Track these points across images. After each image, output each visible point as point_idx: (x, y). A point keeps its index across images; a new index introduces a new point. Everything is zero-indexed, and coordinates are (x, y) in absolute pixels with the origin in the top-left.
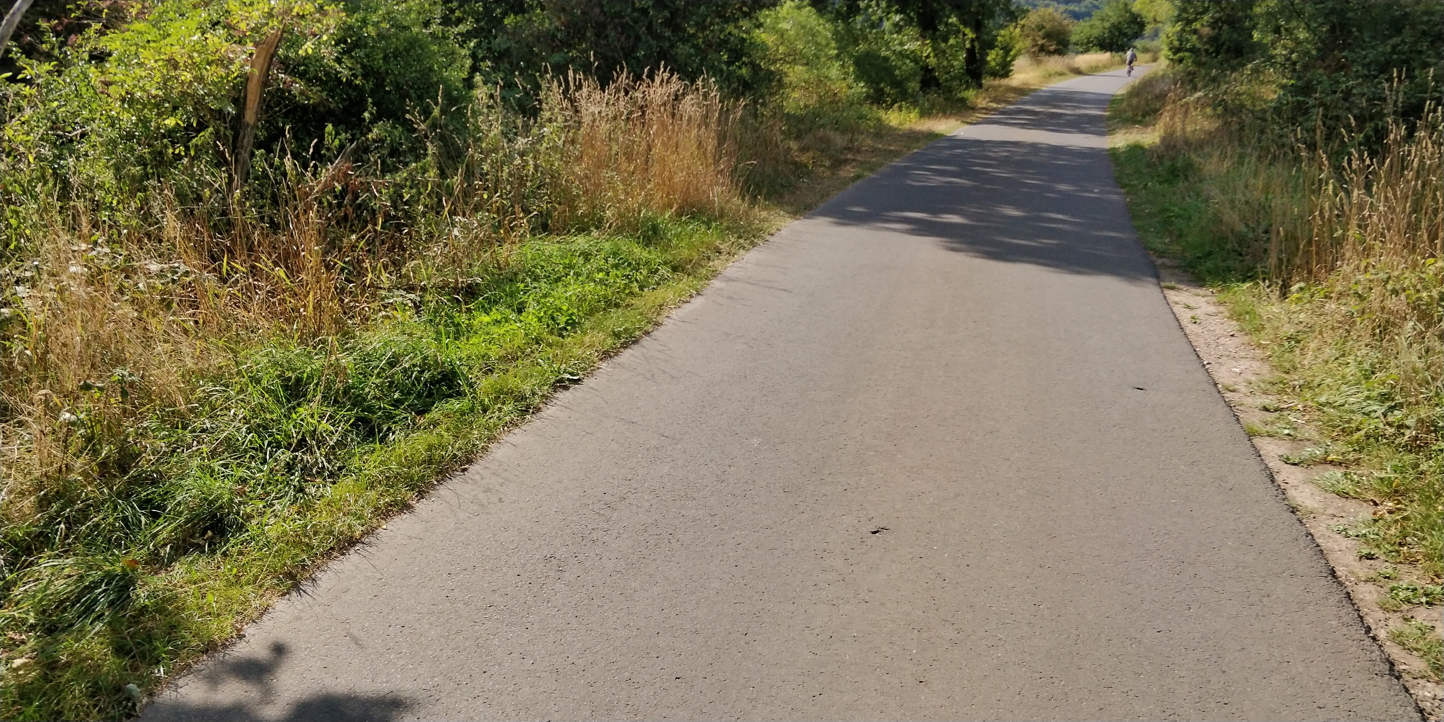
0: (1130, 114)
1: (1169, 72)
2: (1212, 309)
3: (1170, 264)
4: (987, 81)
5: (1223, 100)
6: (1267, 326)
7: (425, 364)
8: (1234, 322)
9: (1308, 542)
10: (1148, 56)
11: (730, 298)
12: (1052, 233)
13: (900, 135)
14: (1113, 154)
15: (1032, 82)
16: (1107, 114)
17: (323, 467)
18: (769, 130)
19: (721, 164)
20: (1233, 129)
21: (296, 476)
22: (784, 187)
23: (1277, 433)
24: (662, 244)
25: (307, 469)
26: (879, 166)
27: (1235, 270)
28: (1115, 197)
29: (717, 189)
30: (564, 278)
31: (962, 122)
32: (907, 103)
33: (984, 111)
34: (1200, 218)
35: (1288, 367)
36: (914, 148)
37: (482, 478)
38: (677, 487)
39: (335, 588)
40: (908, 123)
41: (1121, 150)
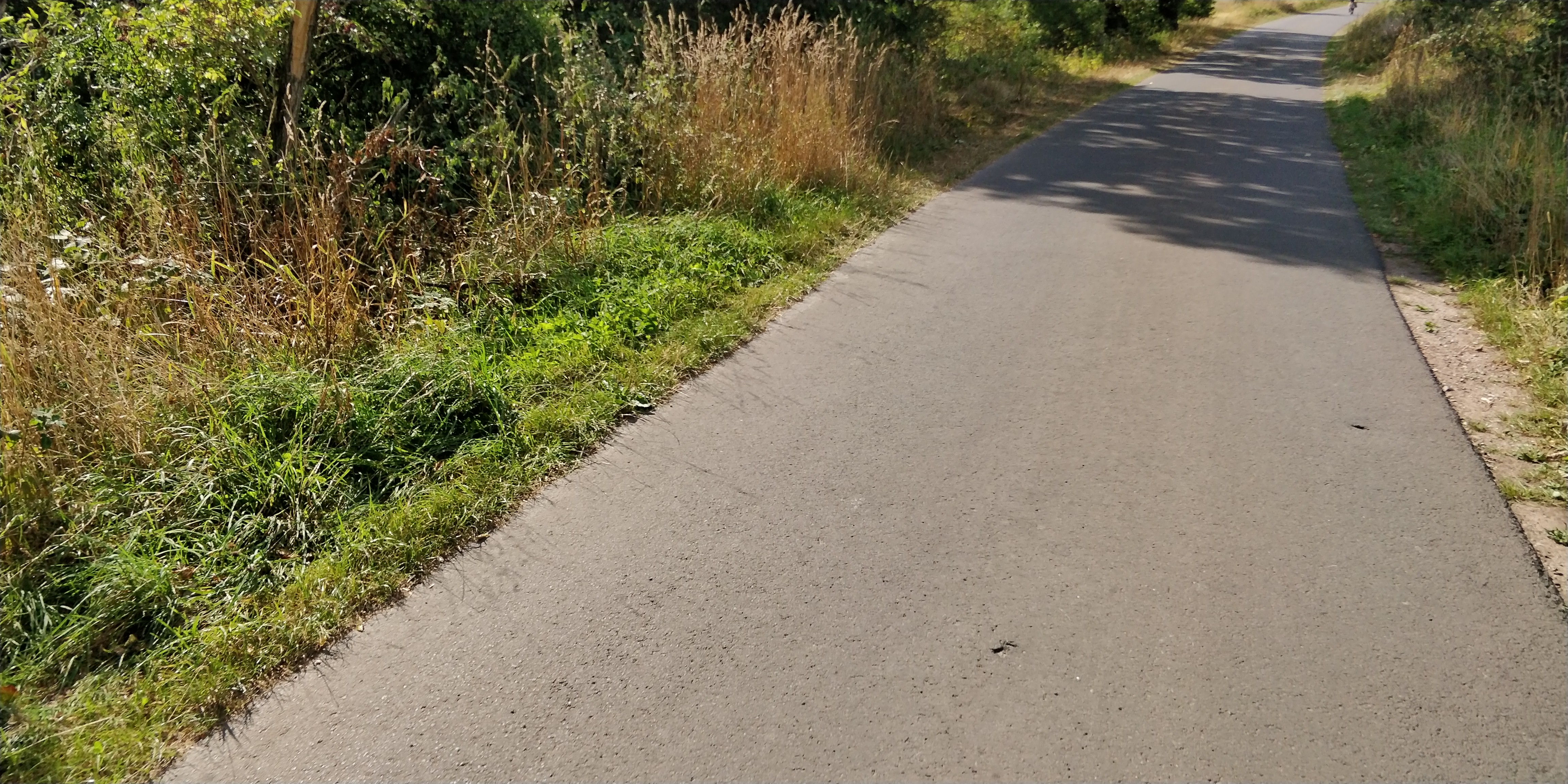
0: (1350, 60)
1: (1399, 9)
2: (1452, 312)
3: (1398, 251)
4: (1183, 21)
5: (1466, 44)
6: (1526, 337)
7: (456, 390)
8: (1482, 333)
11: (852, 295)
12: (1253, 210)
13: (1077, 85)
14: (1329, 108)
15: (1235, 22)
16: (1322, 59)
17: (301, 536)
18: (921, 80)
19: (857, 123)
20: (1479, 79)
21: (257, 555)
22: (934, 151)
23: (1544, 496)
24: (778, 224)
25: (282, 539)
26: (1051, 123)
27: (1483, 262)
28: (1331, 163)
29: (850, 154)
30: (652, 271)
31: (1152, 69)
32: (1089, 47)
33: (1178, 57)
34: (1437, 191)
35: (1554, 397)
36: (1094, 102)
37: (501, 554)
38: (745, 571)
39: (274, 726)
40: (1089, 70)
41: (1340, 104)
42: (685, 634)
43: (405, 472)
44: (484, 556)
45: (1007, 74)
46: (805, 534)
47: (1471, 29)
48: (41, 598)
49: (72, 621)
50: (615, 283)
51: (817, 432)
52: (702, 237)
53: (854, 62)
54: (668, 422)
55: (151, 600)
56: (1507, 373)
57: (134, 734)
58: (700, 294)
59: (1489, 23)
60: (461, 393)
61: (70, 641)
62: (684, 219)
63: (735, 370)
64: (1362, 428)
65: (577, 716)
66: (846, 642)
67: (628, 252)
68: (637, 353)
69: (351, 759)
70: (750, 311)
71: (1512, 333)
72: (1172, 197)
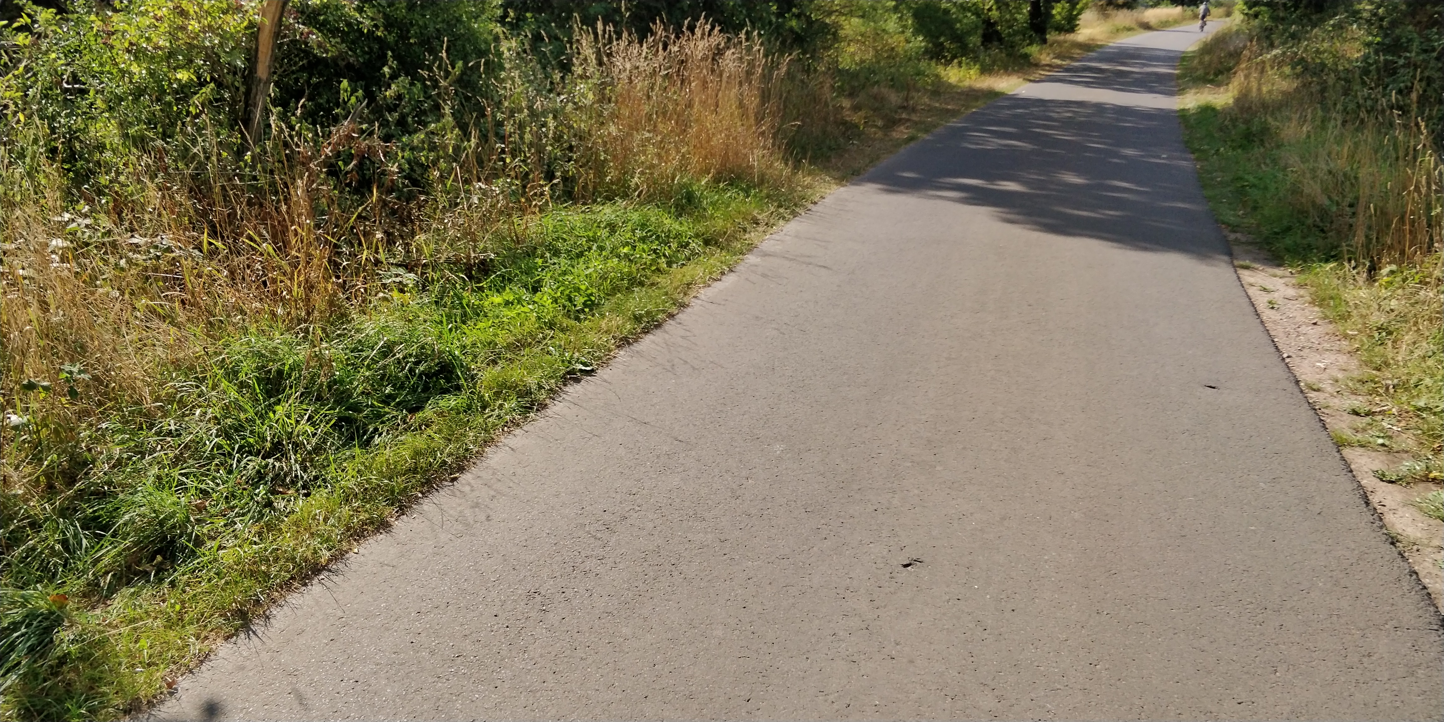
0: (1200, 72)
1: (1244, 26)
2: (1291, 292)
3: (1244, 239)
4: (1052, 36)
5: (1303, 59)
6: (1355, 313)
7: (422, 354)
8: (1317, 309)
9: (1413, 583)
10: (1221, 11)
11: (764, 275)
12: (1116, 204)
13: (959, 93)
14: (1182, 115)
15: (1098, 37)
16: (1176, 72)
17: (296, 476)
18: (818, 87)
19: (763, 125)
20: (1314, 90)
21: (262, 490)
22: (831, 150)
23: (1370, 443)
24: (696, 214)
25: (279, 479)
26: (935, 126)
27: (1317, 248)
28: (1186, 164)
29: (758, 152)
30: (587, 253)
31: (1024, 79)
32: (967, 59)
33: (1047, 68)
34: (1277, 188)
35: (1379, 362)
36: (974, 107)
37: (472, 491)
38: (687, 504)
39: (291, 627)
40: (968, 80)
41: (1192, 112)
42: (638, 553)
43: (383, 422)
44: (458, 493)
45: (894, 83)
46: (736, 474)
47: (1307, 46)
48: (78, 525)
49: (106, 544)
50: (554, 264)
51: (740, 391)
52: (630, 224)
53: (760, 71)
54: (609, 383)
55: (174, 527)
56: (1338, 342)
57: (172, 633)
58: (630, 273)
59: (1323, 40)
60: (426, 357)
61: (106, 560)
62: (614, 208)
63: (664, 339)
64: (1214, 388)
65: (552, 618)
66: (777, 560)
67: (564, 236)
68: (578, 324)
69: (361, 653)
70: (676, 288)
71: (1343, 309)
72: (1044, 192)
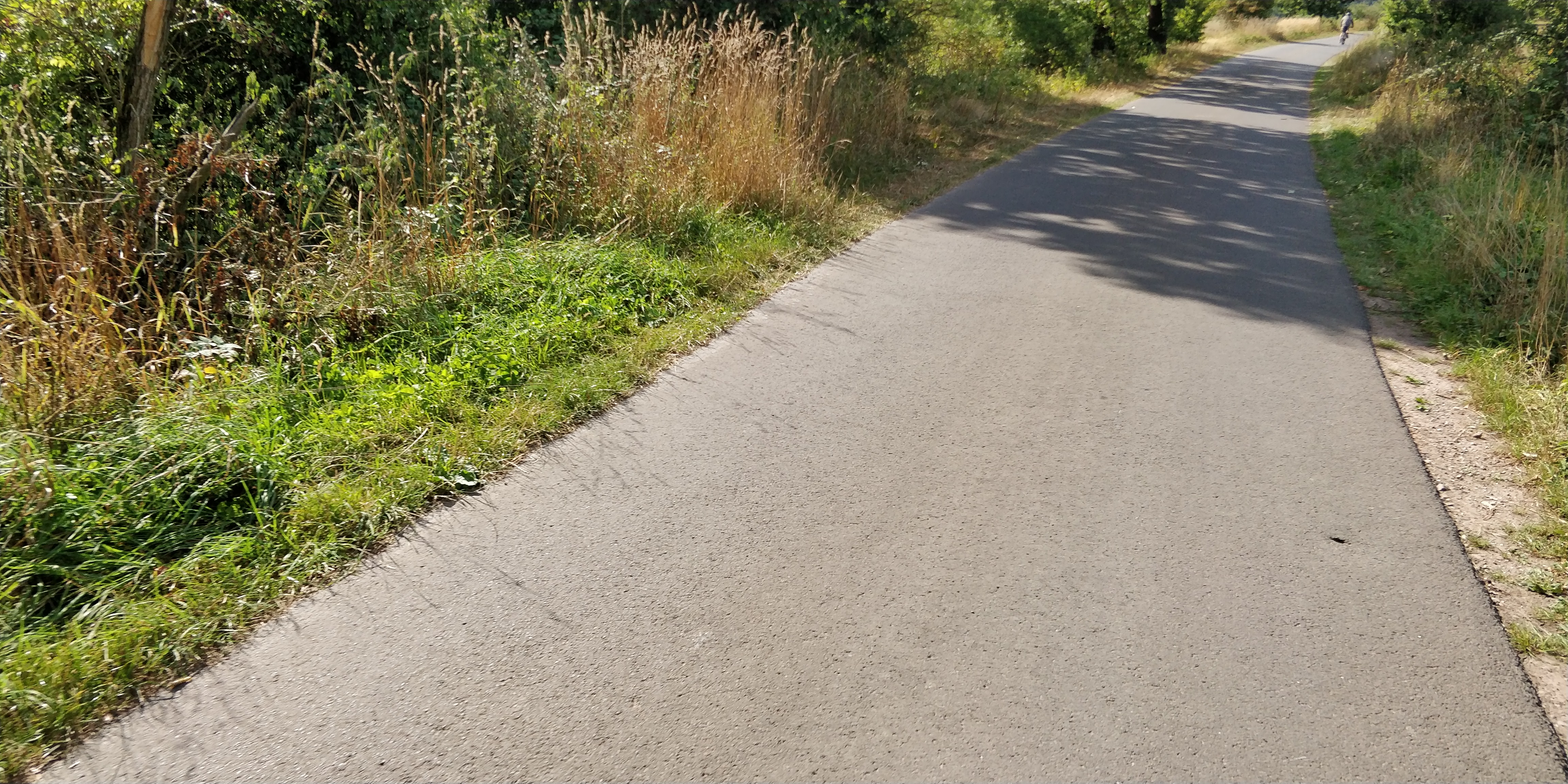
0: (1338, 91)
1: (1390, 41)
2: (1445, 386)
3: (1385, 307)
4: (1171, 45)
5: (1461, 80)
6: (1532, 424)
8: (1481, 414)
10: (1365, 23)
11: (766, 341)
12: (1230, 253)
13: (1056, 107)
14: (1315, 141)
15: (1224, 48)
16: (1310, 90)
24: (700, 252)
26: (1023, 147)
27: (1481, 327)
31: (1136, 93)
32: (1073, 68)
33: (1164, 81)
34: (1429, 240)
40: (1072, 92)
41: (1326, 138)
43: (107, 581)
44: (171, 715)
45: (984, 93)
47: (1467, 65)
50: (480, 320)
51: (677, 527)
52: (601, 266)
53: (807, 75)
56: (1510, 468)
58: (582, 335)
59: (1486, 59)
60: (218, 471)
62: (585, 244)
63: (600, 435)
64: (1342, 541)
67: (506, 281)
68: (483, 411)
70: (640, 358)
71: (1517, 417)
72: (1141, 235)
